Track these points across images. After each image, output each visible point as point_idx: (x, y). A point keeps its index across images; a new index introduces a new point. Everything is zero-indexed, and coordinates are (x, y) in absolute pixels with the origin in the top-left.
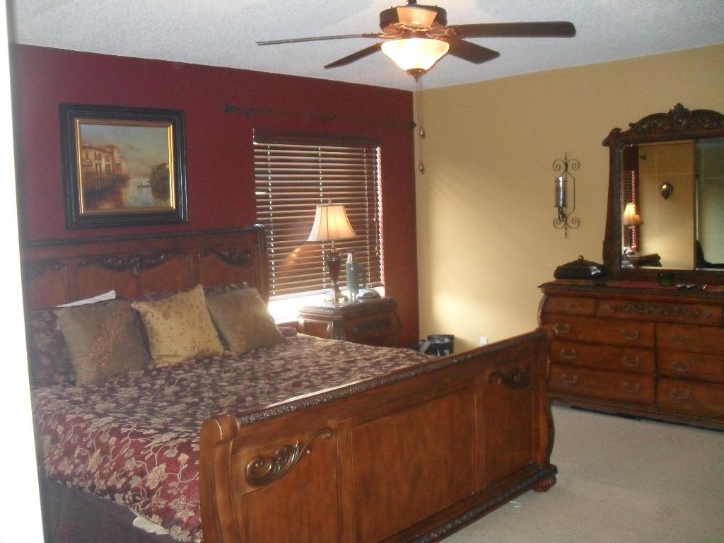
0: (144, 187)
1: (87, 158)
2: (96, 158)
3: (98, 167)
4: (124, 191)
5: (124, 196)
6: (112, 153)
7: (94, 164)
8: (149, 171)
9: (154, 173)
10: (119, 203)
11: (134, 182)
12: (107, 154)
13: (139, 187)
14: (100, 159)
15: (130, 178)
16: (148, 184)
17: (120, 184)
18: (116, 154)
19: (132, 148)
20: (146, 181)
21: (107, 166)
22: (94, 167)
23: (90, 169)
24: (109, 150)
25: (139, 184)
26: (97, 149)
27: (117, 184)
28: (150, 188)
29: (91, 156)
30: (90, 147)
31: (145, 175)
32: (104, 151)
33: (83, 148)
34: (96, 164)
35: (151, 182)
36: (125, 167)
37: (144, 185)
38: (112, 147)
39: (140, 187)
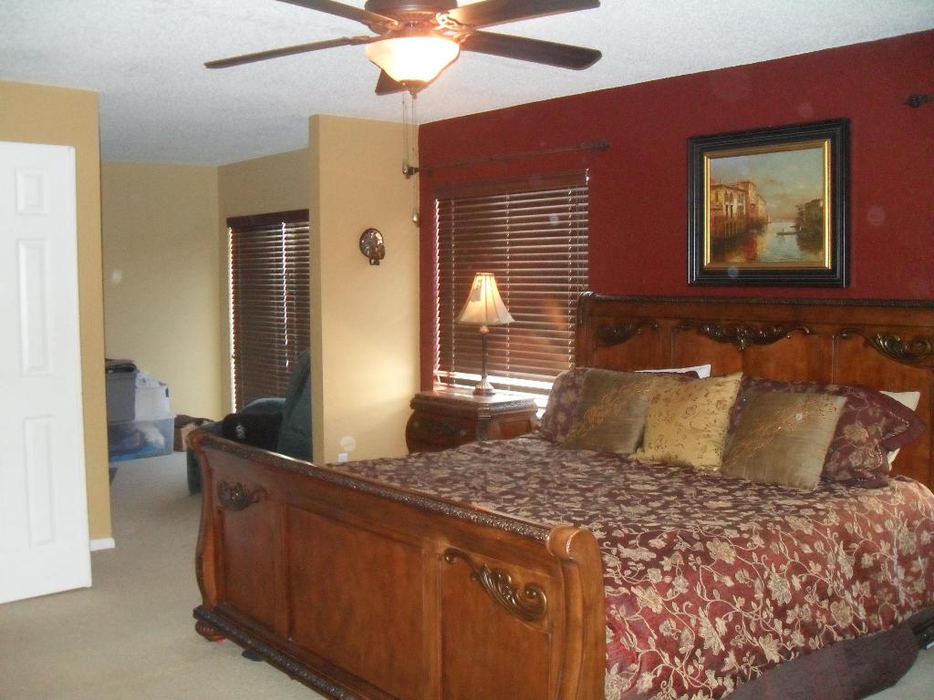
0: (786, 234)
1: (717, 199)
2: (726, 200)
3: (729, 210)
4: (759, 239)
5: (759, 248)
6: (746, 192)
7: (724, 207)
8: (794, 211)
9: (801, 214)
10: (752, 257)
11: (772, 228)
12: (741, 193)
13: (779, 234)
14: (731, 200)
15: (767, 223)
16: (793, 230)
17: (755, 231)
18: (751, 192)
19: (772, 181)
20: (789, 226)
21: (740, 208)
22: (724, 210)
23: (719, 213)
24: (742, 188)
25: (780, 231)
26: (728, 187)
27: (751, 231)
28: (795, 237)
29: (722, 197)
30: (720, 186)
31: (788, 218)
32: (737, 189)
33: (713, 188)
34: (727, 207)
35: (797, 227)
36: (761, 209)
37: (786, 231)
38: (746, 184)
39: (782, 234)
